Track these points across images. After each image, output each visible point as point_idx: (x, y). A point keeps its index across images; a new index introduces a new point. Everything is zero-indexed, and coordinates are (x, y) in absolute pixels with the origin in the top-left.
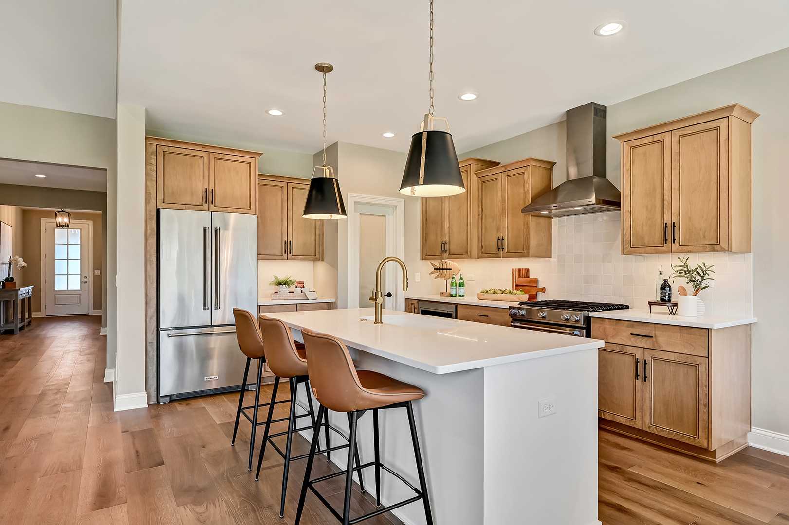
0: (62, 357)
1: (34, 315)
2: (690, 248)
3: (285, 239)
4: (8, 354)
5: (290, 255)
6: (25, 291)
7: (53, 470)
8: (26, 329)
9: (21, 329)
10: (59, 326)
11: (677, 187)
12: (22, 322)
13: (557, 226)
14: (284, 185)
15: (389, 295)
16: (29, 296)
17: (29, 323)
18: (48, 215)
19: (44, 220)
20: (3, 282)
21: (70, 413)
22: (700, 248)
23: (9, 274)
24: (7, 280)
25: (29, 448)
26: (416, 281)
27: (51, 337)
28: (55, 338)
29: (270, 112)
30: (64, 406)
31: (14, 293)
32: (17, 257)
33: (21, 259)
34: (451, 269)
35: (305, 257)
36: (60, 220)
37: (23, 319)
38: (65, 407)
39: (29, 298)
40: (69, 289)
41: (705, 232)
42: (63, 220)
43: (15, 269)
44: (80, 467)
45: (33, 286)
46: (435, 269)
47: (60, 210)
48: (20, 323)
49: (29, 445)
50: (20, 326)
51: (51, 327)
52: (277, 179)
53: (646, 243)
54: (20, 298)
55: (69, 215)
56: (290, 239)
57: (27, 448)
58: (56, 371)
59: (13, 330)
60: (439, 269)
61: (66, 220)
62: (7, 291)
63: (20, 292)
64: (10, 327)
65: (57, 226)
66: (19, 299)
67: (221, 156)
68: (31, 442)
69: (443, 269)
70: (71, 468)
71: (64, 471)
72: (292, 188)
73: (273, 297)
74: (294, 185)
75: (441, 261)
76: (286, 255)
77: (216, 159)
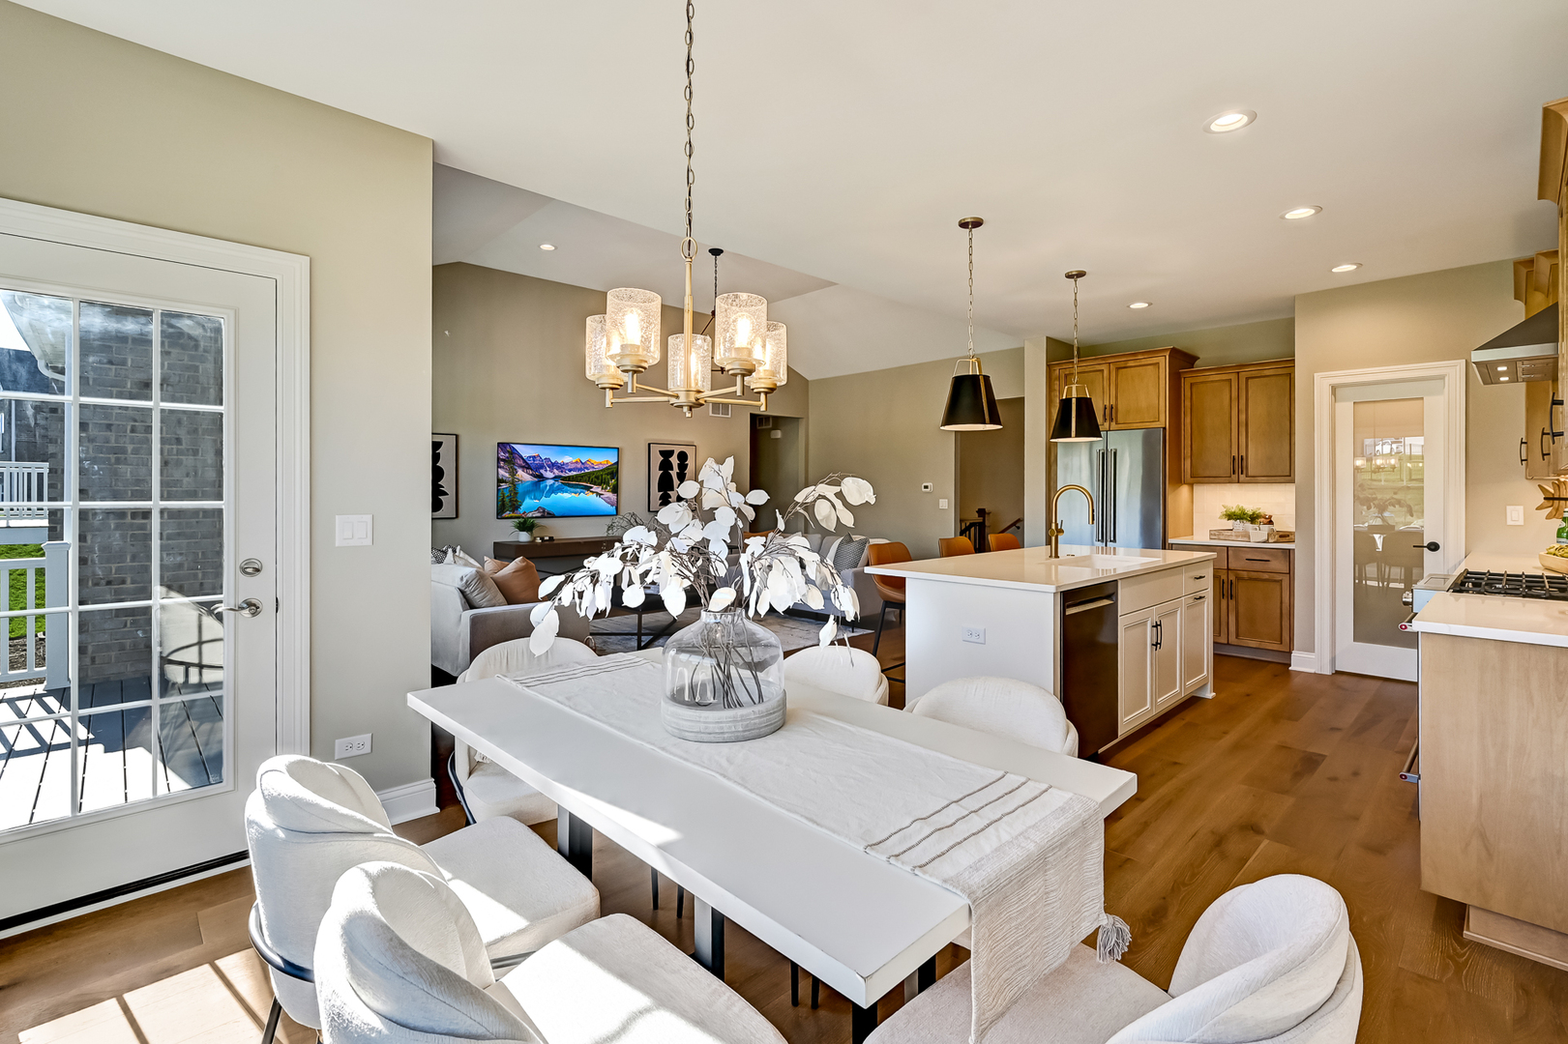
3: (1235, 453)
5: (1242, 477)
14: (1233, 377)
15: (1433, 547)
26: (1509, 522)
29: (1131, 307)
35: (1270, 478)
46: (1546, 499)
52: (1220, 370)
56: (1242, 453)
60: (1554, 499)
67: (1122, 365)
69: (1560, 499)
72: (1247, 379)
73: (1211, 534)
74: (1249, 374)
75: (1558, 480)
76: (1235, 477)
77: (1118, 369)
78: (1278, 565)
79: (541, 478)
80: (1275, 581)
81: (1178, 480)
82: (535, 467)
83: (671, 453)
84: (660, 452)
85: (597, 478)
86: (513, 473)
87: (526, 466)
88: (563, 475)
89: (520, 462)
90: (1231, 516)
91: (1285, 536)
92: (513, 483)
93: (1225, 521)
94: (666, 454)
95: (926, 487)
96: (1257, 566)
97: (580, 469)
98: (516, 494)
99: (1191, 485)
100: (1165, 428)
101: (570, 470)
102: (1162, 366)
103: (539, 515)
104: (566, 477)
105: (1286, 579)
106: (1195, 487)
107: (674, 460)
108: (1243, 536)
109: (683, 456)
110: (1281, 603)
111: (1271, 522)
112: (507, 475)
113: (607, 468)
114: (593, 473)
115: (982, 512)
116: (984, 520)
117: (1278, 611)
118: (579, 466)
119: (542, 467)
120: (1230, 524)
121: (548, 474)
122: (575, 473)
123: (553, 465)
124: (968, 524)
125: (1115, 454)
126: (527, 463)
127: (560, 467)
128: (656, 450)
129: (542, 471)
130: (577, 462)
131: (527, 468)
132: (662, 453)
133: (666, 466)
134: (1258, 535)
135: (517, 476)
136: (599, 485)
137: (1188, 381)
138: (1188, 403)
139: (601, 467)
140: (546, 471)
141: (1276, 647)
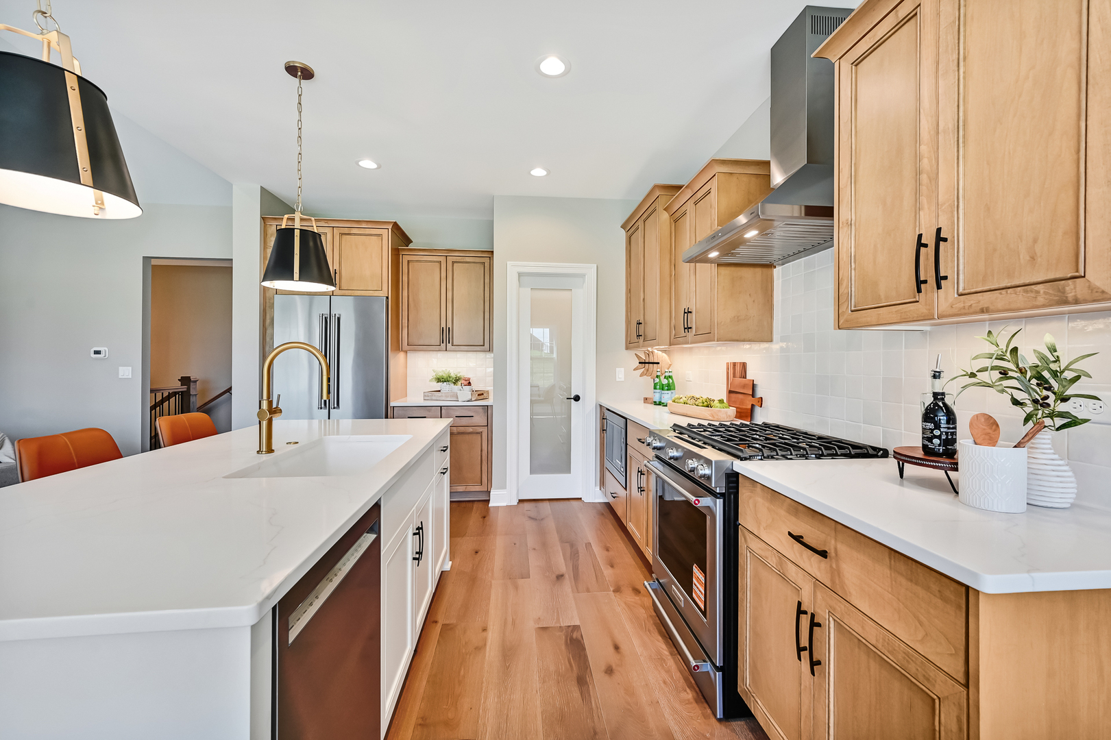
2: (985, 300)
3: (443, 325)
5: (449, 346)
11: (951, 125)
13: (781, 280)
14: (442, 259)
15: (577, 398)
22: (1018, 297)
26: (618, 380)
29: (361, 163)
34: (659, 363)
35: (471, 347)
41: (1035, 241)
46: (640, 363)
52: (432, 252)
53: (883, 297)
56: (449, 325)
60: (645, 363)
67: (346, 231)
69: (649, 363)
72: (453, 262)
73: (425, 396)
74: (455, 259)
75: (648, 350)
76: (443, 346)
77: (342, 234)
78: (479, 419)
80: (478, 433)
81: (398, 348)
90: (439, 380)
91: (481, 395)
93: (435, 383)
95: (97, 352)
96: (464, 421)
99: (406, 352)
100: (387, 298)
102: (385, 237)
105: (484, 430)
106: (408, 354)
108: (452, 396)
110: (481, 451)
111: (469, 384)
115: (185, 380)
116: (189, 389)
117: (480, 458)
120: (438, 386)
124: (166, 394)
125: (339, 319)
134: (464, 395)
137: (406, 258)
138: (405, 279)
141: (478, 488)
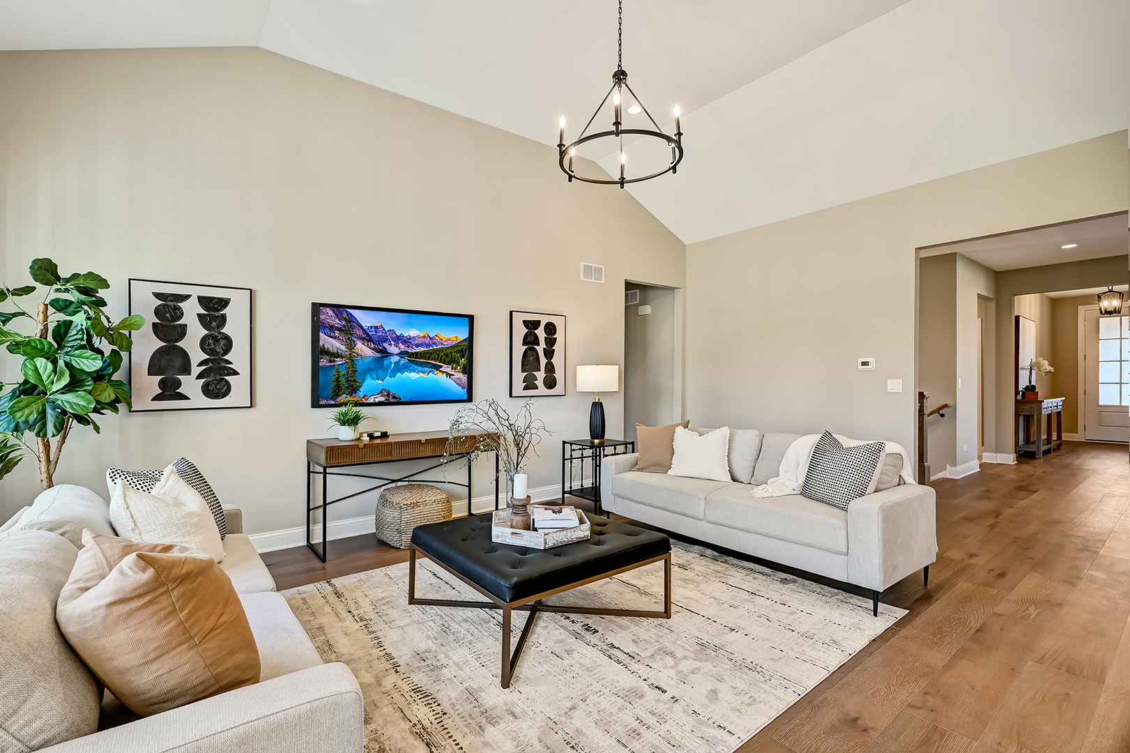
0: (1101, 501)
1: (1066, 436)
4: (1023, 481)
6: (1051, 404)
7: (1055, 660)
8: (1052, 454)
9: (1046, 452)
10: (1104, 456)
12: (1047, 444)
16: (1058, 410)
17: (1059, 447)
18: (1086, 300)
19: (1081, 309)
20: (1022, 391)
21: (1098, 586)
23: (1030, 382)
24: (1027, 388)
25: (1025, 613)
27: (1088, 470)
28: (1094, 472)
30: (1089, 572)
31: (1035, 405)
32: (1040, 359)
33: (1046, 363)
36: (1106, 304)
37: (1049, 440)
38: (1092, 575)
39: (1059, 413)
40: (1122, 404)
42: (1111, 304)
43: (1039, 377)
44: (1101, 679)
45: (1064, 398)
47: (1105, 289)
48: (1044, 445)
49: (1027, 609)
50: (1043, 448)
51: (1090, 456)
54: (1045, 412)
55: (1121, 295)
57: (1023, 612)
58: (1086, 518)
59: (1034, 452)
61: (1116, 303)
62: (1027, 402)
63: (1044, 405)
64: (1032, 448)
65: (1101, 313)
66: (1043, 413)
68: (1030, 605)
70: (1085, 672)
71: (1071, 671)
79: (385, 353)
82: (377, 339)
83: (536, 324)
84: (524, 322)
85: (446, 355)
86: (351, 346)
87: (368, 339)
88: (410, 350)
89: (360, 333)
92: (351, 358)
94: (532, 325)
95: (864, 364)
97: (428, 345)
98: (355, 372)
101: (417, 346)
103: (382, 399)
104: (413, 354)
107: (541, 333)
109: (550, 329)
112: (343, 348)
113: (457, 345)
114: (441, 350)
118: (427, 341)
119: (385, 340)
121: (393, 349)
122: (423, 349)
123: (399, 339)
126: (368, 335)
127: (406, 341)
128: (518, 320)
129: (386, 345)
130: (424, 337)
131: (368, 341)
132: (526, 323)
133: (530, 340)
135: (355, 350)
136: (448, 364)
139: (450, 344)
140: (390, 345)
